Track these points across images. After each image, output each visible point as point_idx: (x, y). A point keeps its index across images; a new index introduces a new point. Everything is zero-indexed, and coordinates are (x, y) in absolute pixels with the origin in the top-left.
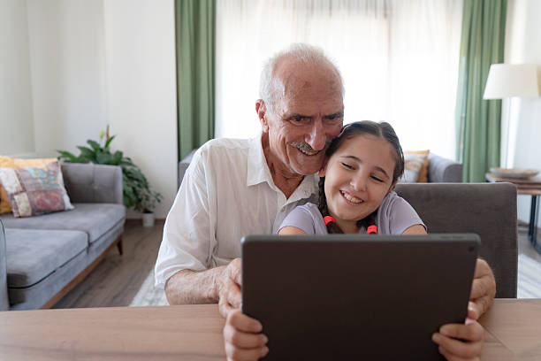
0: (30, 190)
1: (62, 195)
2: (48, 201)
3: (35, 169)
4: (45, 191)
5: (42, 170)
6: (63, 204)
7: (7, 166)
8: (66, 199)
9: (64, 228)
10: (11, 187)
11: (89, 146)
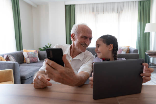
0: (30, 57)
1: (37, 59)
2: (34, 60)
3: (31, 52)
4: (33, 57)
5: (33, 52)
6: (38, 60)
7: (25, 52)
8: (38, 59)
9: (36, 66)
10: (26, 56)
11: (45, 47)
